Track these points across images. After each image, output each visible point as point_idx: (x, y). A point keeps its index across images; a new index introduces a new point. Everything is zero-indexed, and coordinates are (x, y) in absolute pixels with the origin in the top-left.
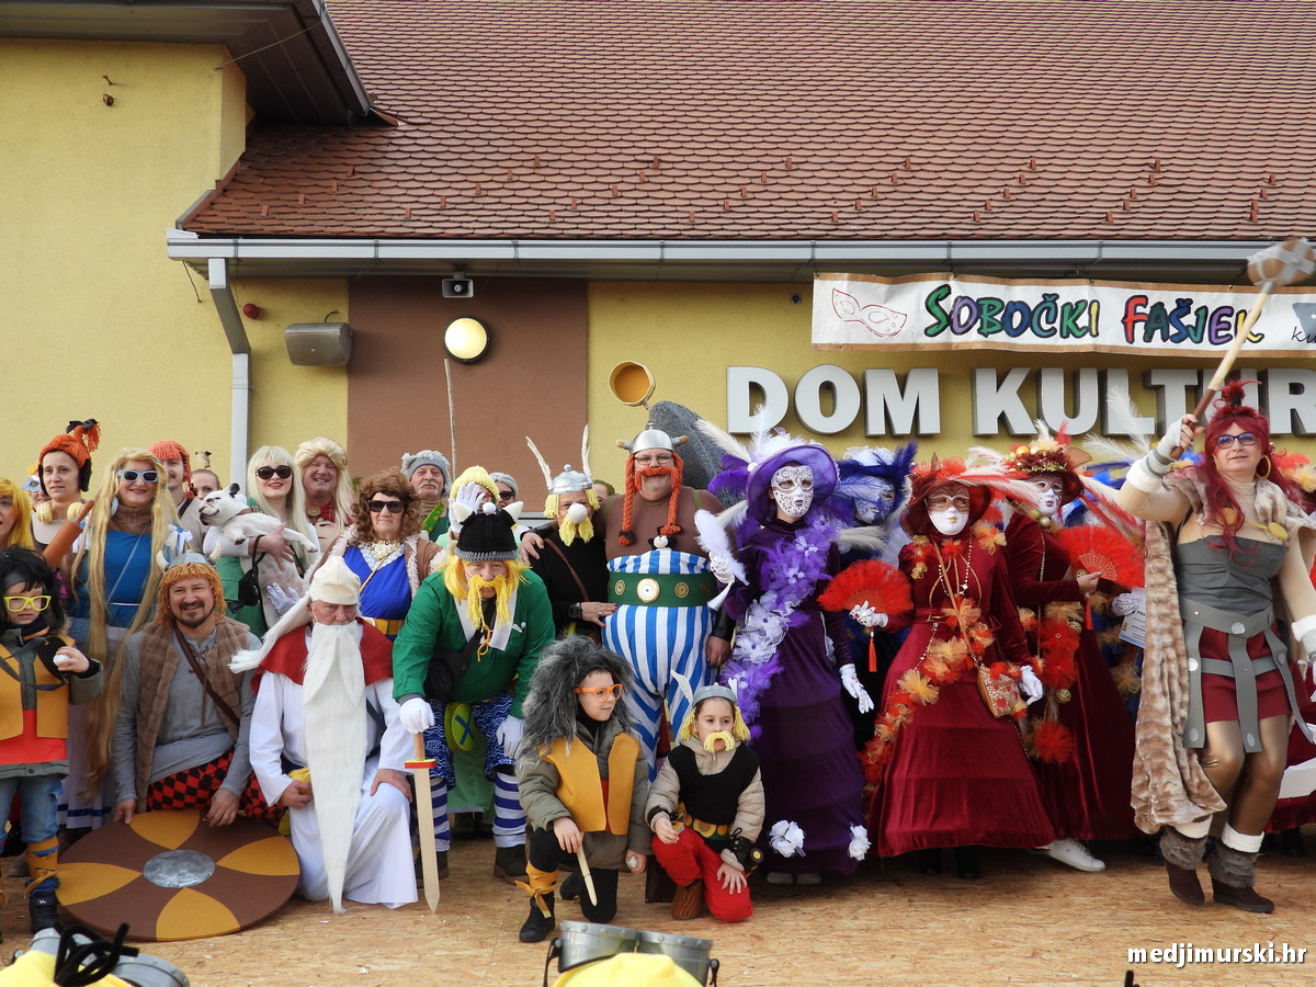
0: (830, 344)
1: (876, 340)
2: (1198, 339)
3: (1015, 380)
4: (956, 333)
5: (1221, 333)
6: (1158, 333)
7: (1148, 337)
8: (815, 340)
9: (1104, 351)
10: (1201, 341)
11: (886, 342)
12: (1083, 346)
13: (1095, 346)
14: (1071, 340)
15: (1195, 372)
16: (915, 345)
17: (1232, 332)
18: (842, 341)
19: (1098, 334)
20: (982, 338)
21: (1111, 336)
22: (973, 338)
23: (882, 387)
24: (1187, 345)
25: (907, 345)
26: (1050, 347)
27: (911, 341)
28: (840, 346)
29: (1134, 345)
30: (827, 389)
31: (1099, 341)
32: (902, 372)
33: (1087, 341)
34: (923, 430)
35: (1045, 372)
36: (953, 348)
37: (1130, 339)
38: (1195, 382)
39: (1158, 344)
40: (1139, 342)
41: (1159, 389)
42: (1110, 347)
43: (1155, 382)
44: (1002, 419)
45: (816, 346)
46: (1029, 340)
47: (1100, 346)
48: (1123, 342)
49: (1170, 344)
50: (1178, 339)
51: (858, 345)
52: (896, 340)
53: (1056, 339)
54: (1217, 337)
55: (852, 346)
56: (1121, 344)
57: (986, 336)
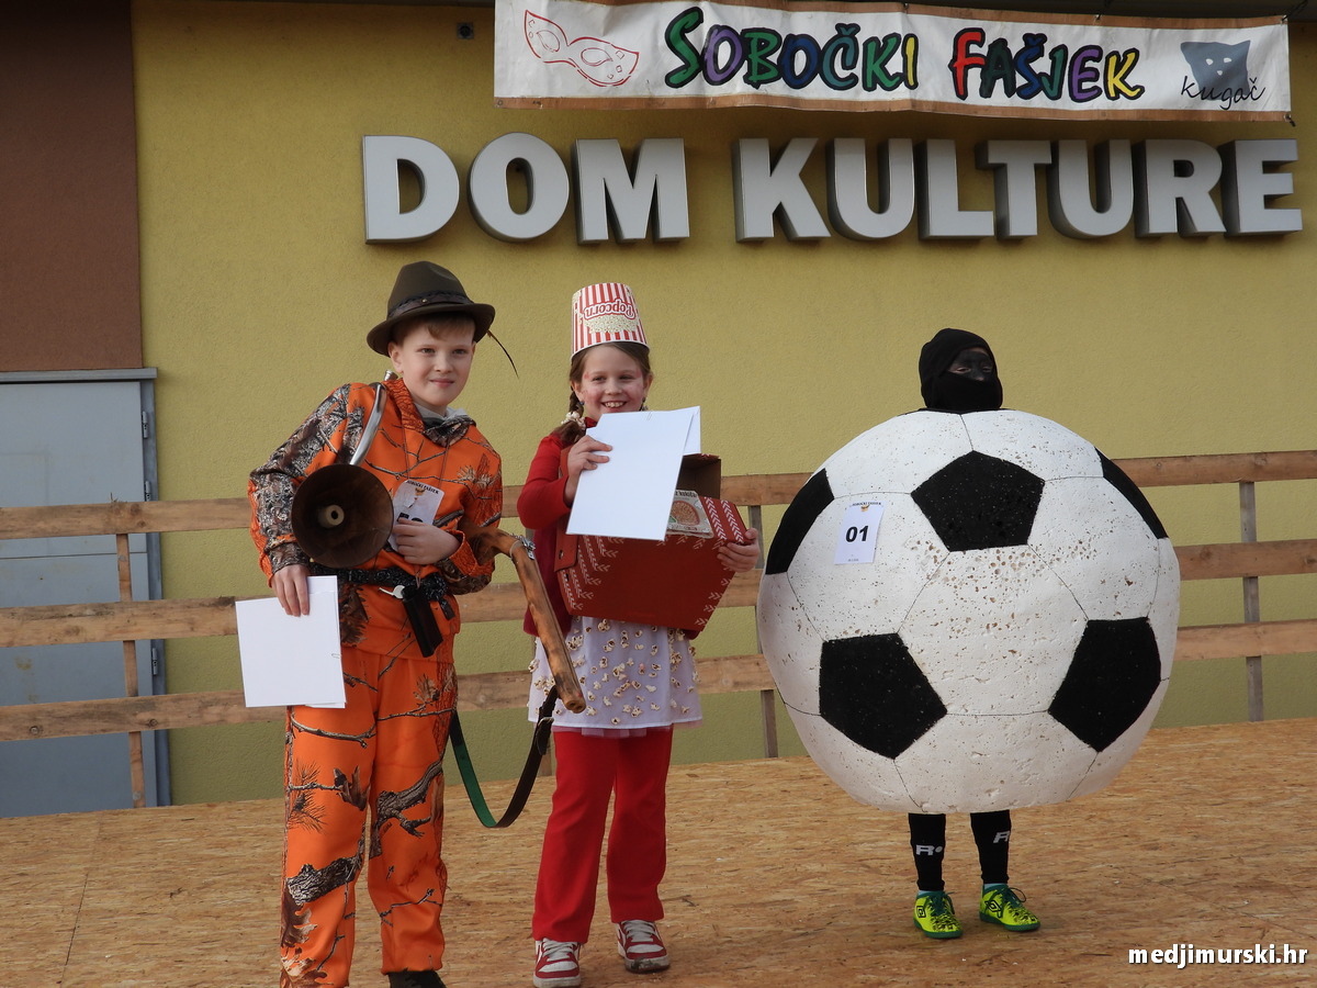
0: (523, 99)
1: (593, 92)
2: (1054, 93)
3: (796, 158)
4: (712, 83)
5: (1086, 85)
6: (1000, 84)
7: (986, 91)
8: (500, 92)
9: (925, 109)
10: (1058, 96)
11: (610, 95)
12: (897, 102)
13: (914, 102)
14: (880, 94)
15: (1046, 146)
16: (651, 100)
17: (1100, 83)
18: (542, 93)
19: (916, 85)
20: (750, 89)
21: (935, 87)
22: (737, 88)
23: (601, 168)
24: (1040, 101)
25: (639, 100)
26: (850, 103)
27: (645, 93)
28: (538, 102)
29: (969, 101)
30: (519, 172)
31: (919, 94)
32: (630, 146)
33: (902, 93)
34: (666, 231)
35: (839, 144)
36: (709, 105)
37: (962, 92)
38: (1048, 160)
39: (1000, 99)
40: (974, 97)
41: (999, 171)
42: (935, 104)
43: (993, 159)
44: (780, 216)
45: (501, 101)
46: (817, 91)
47: (921, 102)
48: (953, 98)
49: (1017, 101)
50: (1027, 93)
51: (564, 100)
52: (625, 92)
53: (857, 93)
54: (1080, 90)
55: (557, 100)
56: (949, 100)
57: (756, 86)
